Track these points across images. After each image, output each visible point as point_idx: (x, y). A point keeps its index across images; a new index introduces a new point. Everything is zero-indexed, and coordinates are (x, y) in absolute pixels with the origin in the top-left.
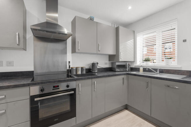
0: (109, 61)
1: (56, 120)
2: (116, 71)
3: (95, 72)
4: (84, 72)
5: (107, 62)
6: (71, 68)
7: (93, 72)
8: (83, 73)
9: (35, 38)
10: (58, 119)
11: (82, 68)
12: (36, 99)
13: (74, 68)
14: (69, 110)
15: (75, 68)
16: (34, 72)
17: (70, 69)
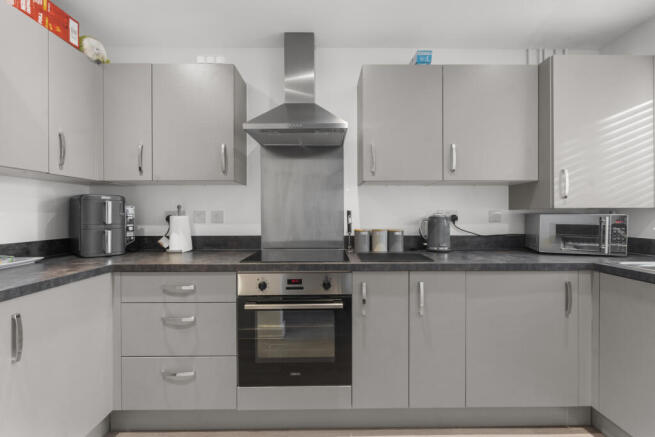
0: (512, 207)
1: (294, 374)
2: (539, 253)
3: (441, 249)
4: (399, 248)
5: (504, 211)
6: (356, 231)
7: (431, 248)
8: (392, 251)
9: (265, 151)
10: (298, 374)
11: (390, 234)
12: (248, 306)
13: (364, 233)
14: (331, 358)
15: (366, 233)
16: (263, 241)
17: (353, 234)
